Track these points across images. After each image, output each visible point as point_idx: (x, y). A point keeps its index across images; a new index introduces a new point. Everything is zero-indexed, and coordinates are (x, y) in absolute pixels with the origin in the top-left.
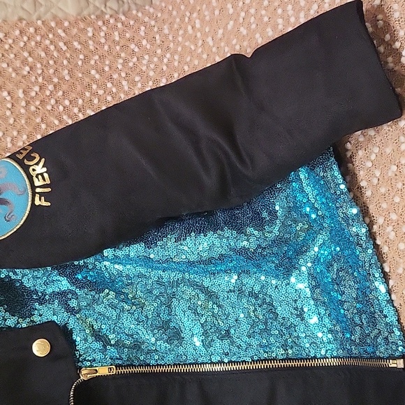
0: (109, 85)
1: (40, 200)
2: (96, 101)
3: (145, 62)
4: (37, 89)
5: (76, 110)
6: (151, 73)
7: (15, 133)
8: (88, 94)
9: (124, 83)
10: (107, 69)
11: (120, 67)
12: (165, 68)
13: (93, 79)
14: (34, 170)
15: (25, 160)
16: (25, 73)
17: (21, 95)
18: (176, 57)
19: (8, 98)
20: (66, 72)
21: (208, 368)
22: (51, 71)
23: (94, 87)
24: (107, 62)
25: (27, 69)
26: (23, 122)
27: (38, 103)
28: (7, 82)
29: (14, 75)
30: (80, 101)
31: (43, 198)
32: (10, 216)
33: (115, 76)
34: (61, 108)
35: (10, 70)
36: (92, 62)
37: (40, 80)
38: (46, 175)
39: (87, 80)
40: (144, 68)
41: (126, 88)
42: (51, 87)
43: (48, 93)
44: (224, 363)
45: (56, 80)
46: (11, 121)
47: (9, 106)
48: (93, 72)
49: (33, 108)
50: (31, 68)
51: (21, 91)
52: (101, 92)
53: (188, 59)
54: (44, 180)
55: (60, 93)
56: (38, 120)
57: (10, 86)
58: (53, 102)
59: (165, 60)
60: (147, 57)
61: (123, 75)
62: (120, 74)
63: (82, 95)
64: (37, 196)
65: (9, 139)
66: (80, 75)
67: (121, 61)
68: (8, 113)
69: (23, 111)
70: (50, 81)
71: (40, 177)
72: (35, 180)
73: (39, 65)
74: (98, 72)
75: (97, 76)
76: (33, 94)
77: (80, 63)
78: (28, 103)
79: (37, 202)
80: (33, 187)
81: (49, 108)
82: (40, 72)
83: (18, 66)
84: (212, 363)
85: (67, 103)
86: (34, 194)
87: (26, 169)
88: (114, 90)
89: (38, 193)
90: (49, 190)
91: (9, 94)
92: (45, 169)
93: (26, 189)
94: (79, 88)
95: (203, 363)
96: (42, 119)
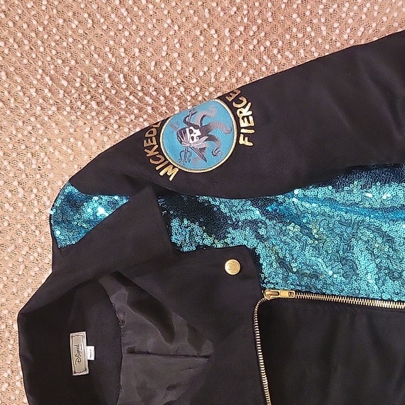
0: (309, 29)
1: (244, 140)
2: (295, 44)
3: (345, 9)
4: (242, 29)
5: (275, 51)
6: (350, 21)
7: (219, 69)
8: (288, 37)
9: (323, 28)
10: (308, 13)
11: (320, 12)
12: (364, 17)
13: (294, 22)
14: (241, 112)
15: (234, 103)
16: (233, 13)
17: (227, 34)
18: (376, 8)
19: (216, 36)
20: (270, 14)
21: (378, 304)
22: (256, 13)
23: (295, 30)
24: (309, 7)
25: (235, 9)
26: (227, 59)
27: (241, 42)
28: (215, 21)
29: (222, 14)
30: (280, 43)
31: (246, 138)
32: (216, 152)
33: (315, 21)
34: (262, 48)
35: (219, 9)
36: (295, 6)
37: (245, 20)
38: (251, 118)
39: (289, 23)
40: (343, 15)
41: (324, 33)
42: (255, 28)
43: (251, 33)
44: (393, 301)
45: (259, 21)
46: (216, 58)
47: (216, 43)
48: (295, 16)
49: (236, 47)
50: (238, 9)
51: (227, 30)
52: (300, 35)
53: (388, 11)
54: (249, 122)
55: (263, 34)
56: (241, 58)
57: (218, 25)
58: (255, 42)
59: (365, 10)
60: (347, 5)
61: (323, 20)
62: (319, 20)
63: (282, 37)
64: (242, 136)
65: (213, 74)
66: (282, 18)
67: (322, 7)
68: (214, 50)
69: (227, 49)
70: (254, 21)
71: (245, 119)
72: (241, 121)
73: (245, 7)
74: (299, 16)
75: (298, 20)
76: (238, 33)
77: (283, 6)
78: (232, 42)
79: (241, 142)
80: (239, 128)
81: (251, 47)
82: (245, 12)
83: (226, 6)
84: (382, 300)
85: (268, 43)
86: (239, 133)
87: (234, 110)
88: (313, 34)
89: (243, 133)
90: (253, 131)
91: (216, 32)
92: (250, 113)
93: (232, 129)
94: (280, 30)
95: (374, 299)
96: (244, 58)
